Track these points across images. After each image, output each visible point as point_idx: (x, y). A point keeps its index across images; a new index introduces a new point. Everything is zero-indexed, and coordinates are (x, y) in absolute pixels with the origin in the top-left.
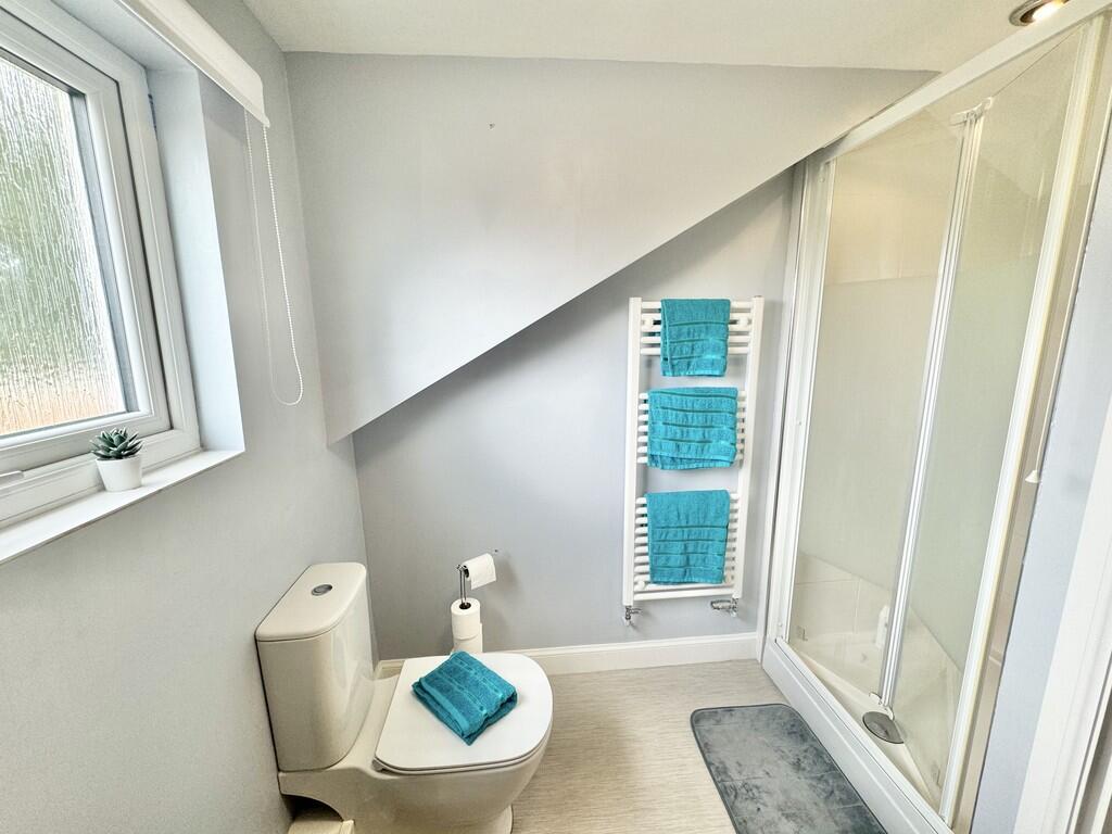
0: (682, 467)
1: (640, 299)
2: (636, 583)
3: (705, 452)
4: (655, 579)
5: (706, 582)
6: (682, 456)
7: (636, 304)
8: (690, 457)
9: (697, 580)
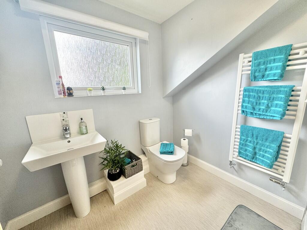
0: (256, 117)
1: (243, 54)
2: (234, 154)
3: (268, 112)
4: (240, 155)
5: (265, 166)
6: (256, 112)
7: (241, 56)
8: (259, 113)
9: (260, 164)
